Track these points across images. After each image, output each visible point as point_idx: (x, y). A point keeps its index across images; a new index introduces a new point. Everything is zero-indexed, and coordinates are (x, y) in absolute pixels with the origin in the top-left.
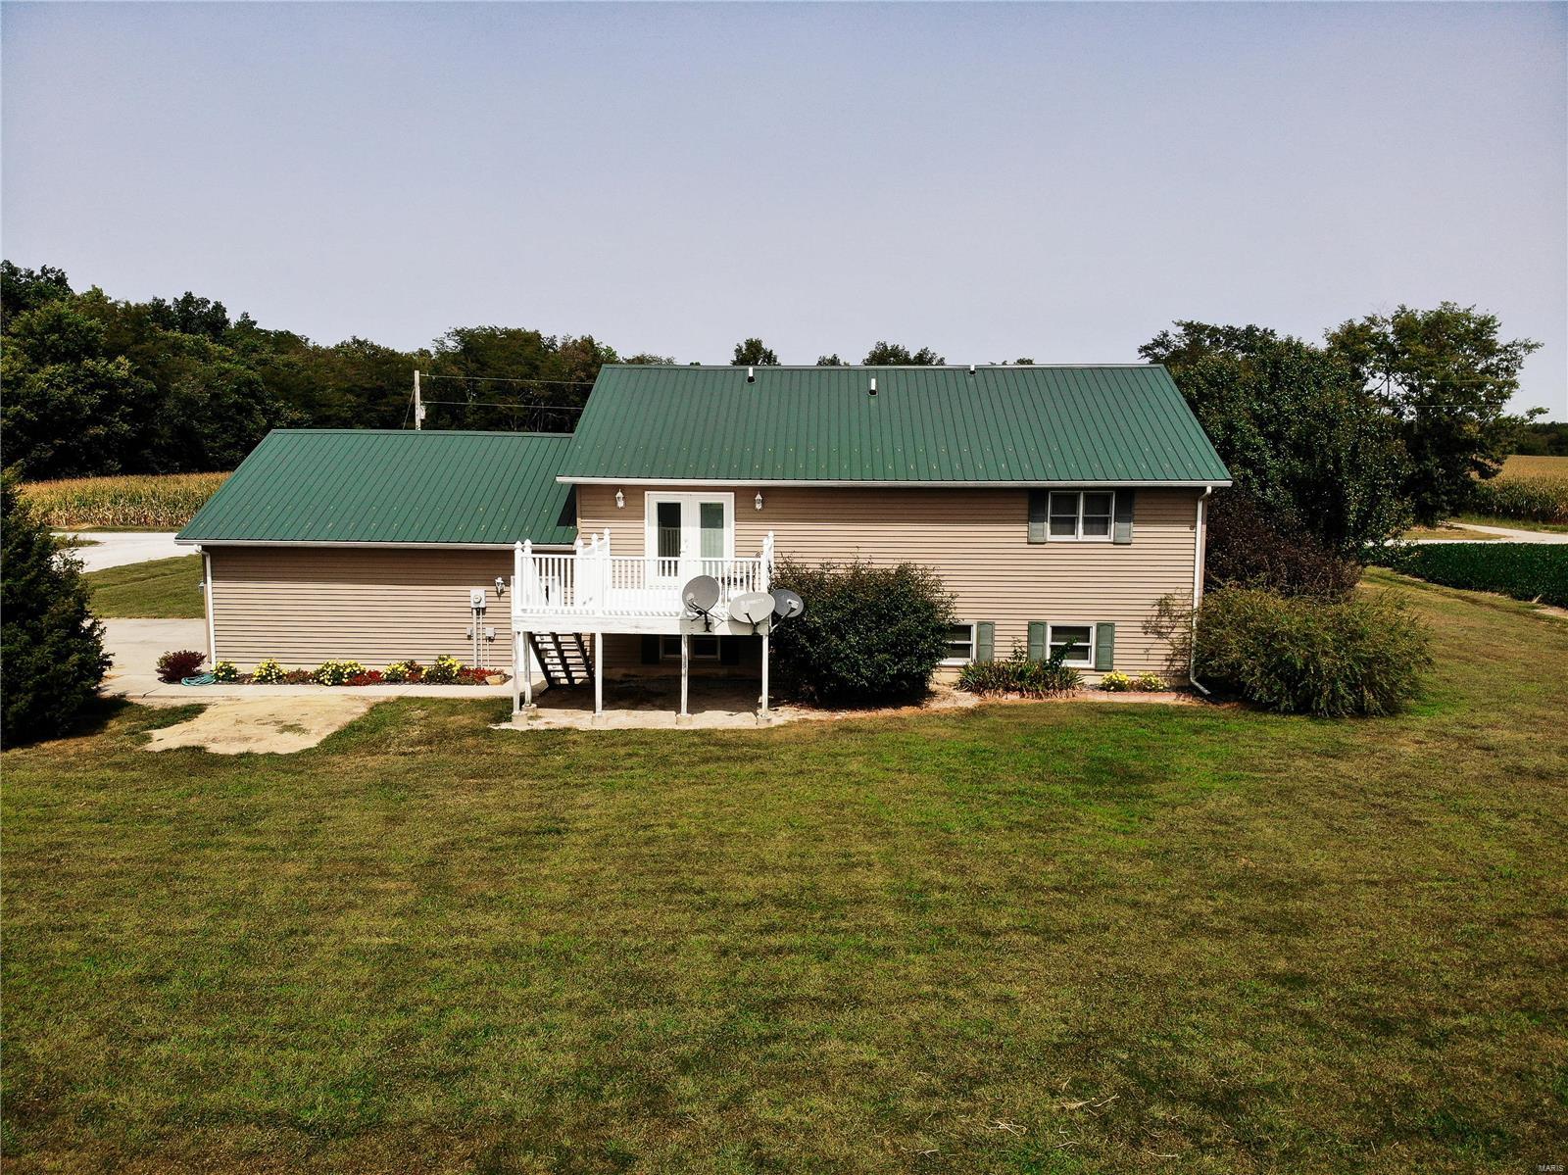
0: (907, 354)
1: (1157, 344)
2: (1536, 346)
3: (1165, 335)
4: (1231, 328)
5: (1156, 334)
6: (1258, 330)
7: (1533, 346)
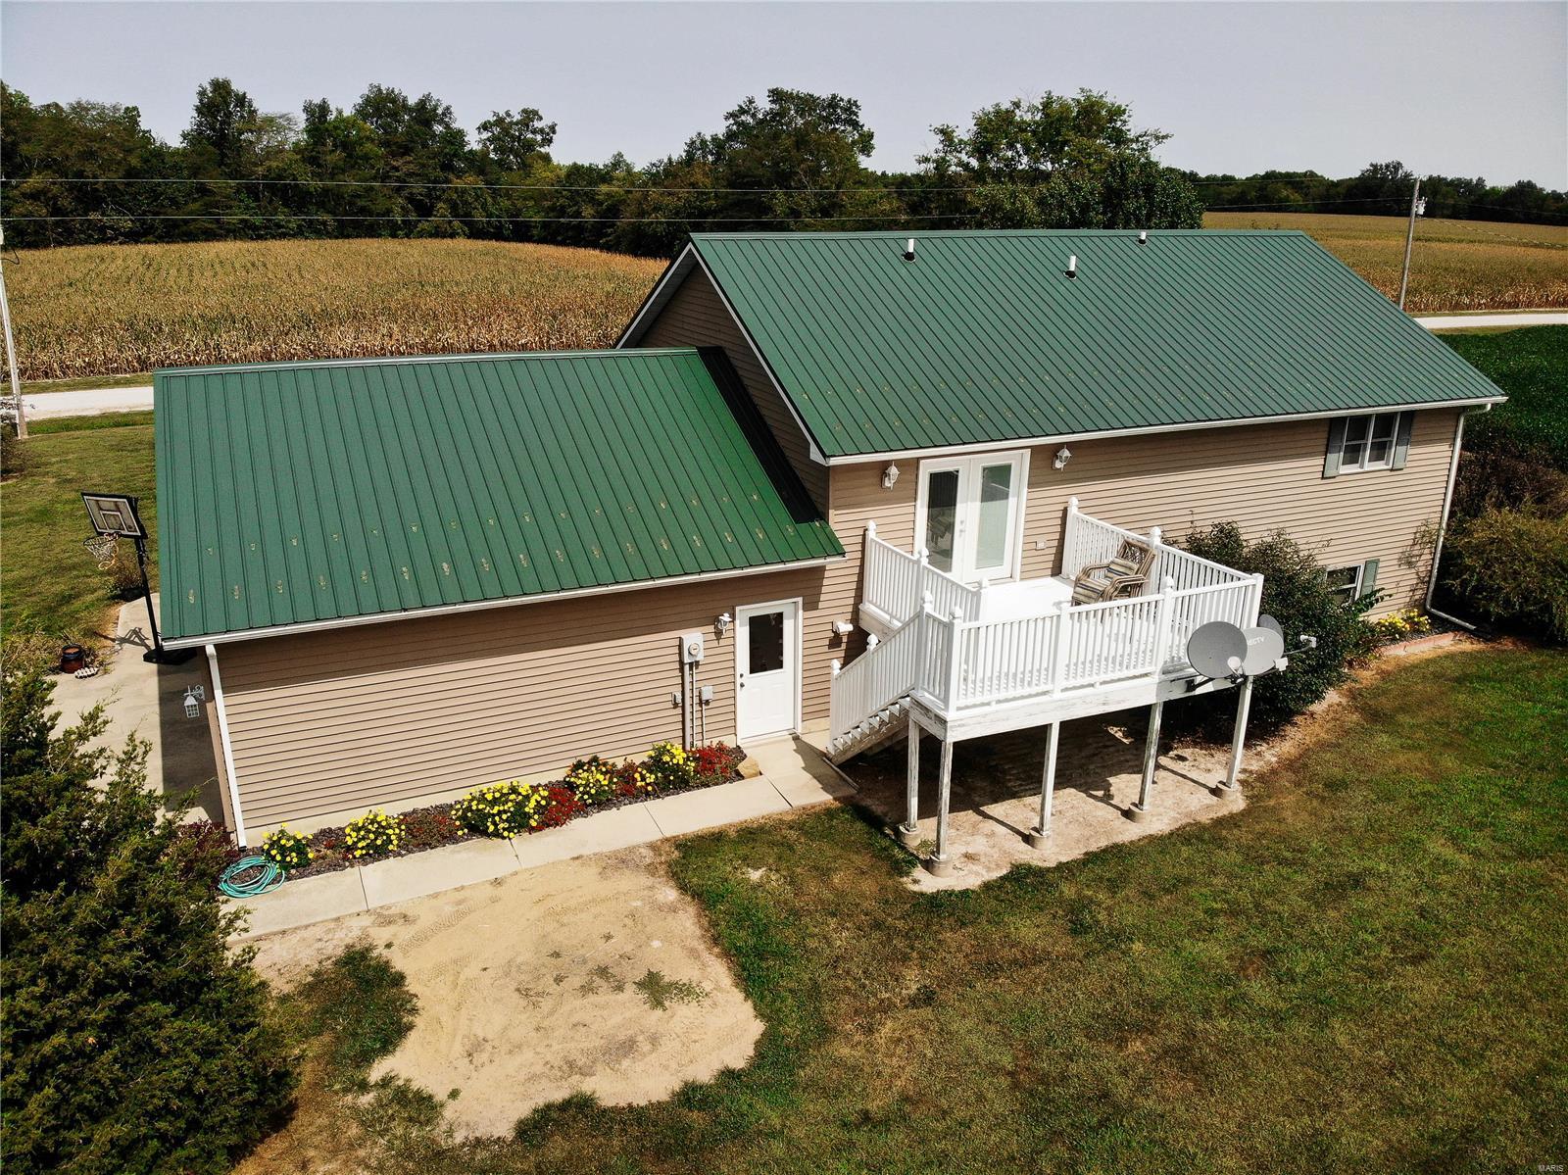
0: (405, 99)
1: (742, 111)
2: (1165, 137)
3: (751, 102)
4: (812, 96)
5: (741, 101)
6: (842, 100)
7: (1164, 137)
